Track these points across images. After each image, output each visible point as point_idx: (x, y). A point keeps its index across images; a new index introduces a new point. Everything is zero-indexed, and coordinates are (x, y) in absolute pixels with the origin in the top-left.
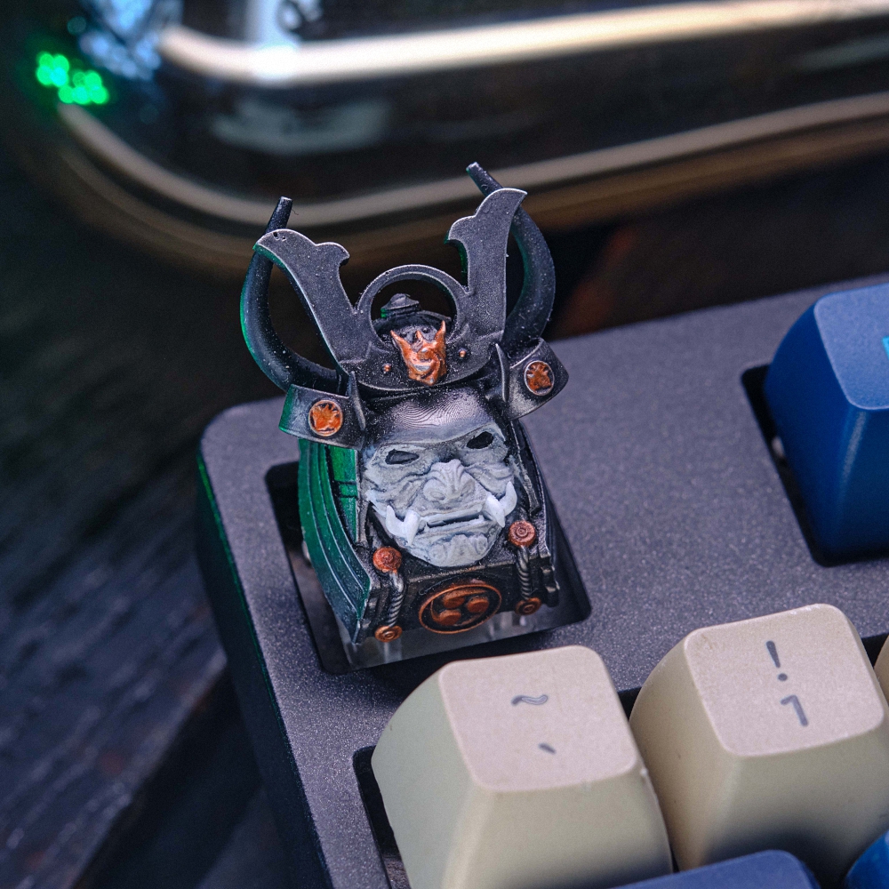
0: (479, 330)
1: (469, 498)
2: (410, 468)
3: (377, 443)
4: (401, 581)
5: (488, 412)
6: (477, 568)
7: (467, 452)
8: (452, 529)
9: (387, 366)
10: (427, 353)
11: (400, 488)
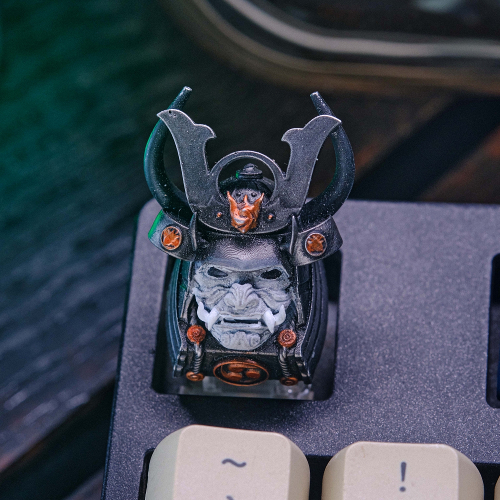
0: (285, 204)
1: (253, 309)
2: (221, 281)
3: (203, 260)
4: (200, 350)
5: (279, 257)
6: (252, 353)
7: (260, 280)
8: (237, 327)
9: (220, 214)
10: (245, 212)
11: (212, 293)
